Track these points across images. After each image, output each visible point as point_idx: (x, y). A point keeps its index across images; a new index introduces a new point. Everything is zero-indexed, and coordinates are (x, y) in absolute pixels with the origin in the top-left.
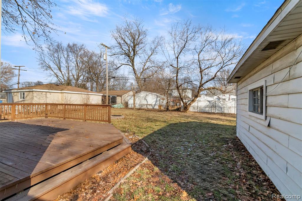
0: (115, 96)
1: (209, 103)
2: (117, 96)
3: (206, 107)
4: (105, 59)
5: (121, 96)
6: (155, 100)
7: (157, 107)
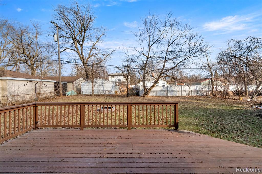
0: (65, 82)
1: (163, 88)
2: (68, 82)
3: (160, 91)
4: (57, 40)
5: (72, 82)
6: (112, 86)
7: (113, 93)
